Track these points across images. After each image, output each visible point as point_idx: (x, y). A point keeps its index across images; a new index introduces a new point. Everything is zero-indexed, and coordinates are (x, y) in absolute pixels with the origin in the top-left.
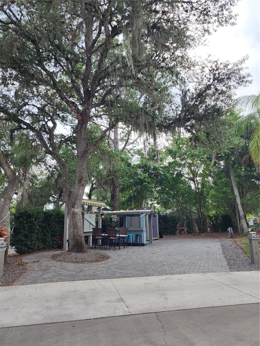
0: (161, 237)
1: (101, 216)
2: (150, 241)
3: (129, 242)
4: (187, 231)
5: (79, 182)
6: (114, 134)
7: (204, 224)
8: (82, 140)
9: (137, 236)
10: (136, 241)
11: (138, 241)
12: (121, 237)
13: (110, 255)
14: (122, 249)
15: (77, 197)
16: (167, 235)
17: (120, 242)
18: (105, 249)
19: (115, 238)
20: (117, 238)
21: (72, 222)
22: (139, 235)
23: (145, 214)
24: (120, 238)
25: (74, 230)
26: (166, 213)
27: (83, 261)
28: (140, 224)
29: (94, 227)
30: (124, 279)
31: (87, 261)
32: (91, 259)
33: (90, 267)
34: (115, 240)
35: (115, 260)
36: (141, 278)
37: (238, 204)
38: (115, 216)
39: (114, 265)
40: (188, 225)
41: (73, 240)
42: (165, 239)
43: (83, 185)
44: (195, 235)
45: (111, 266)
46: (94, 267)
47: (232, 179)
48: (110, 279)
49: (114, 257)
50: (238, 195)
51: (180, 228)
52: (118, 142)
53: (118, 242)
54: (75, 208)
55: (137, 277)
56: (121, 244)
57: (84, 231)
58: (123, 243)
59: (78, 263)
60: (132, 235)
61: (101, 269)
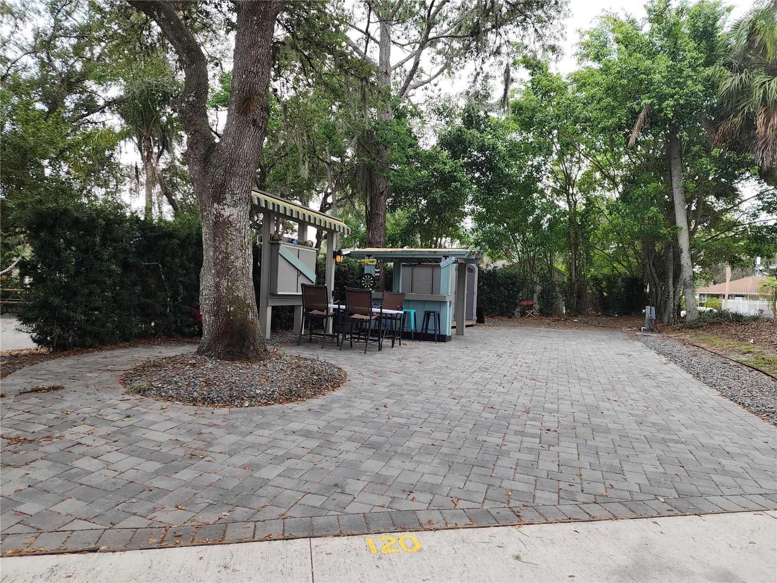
0: (480, 321)
1: (335, 257)
2: (459, 329)
3: (405, 330)
4: (540, 310)
5: (240, 107)
6: (381, 50)
7: (579, 297)
9: (427, 314)
10: (424, 328)
11: (429, 328)
12: (386, 314)
13: (346, 368)
14: (387, 347)
15: (231, 165)
16: (492, 317)
17: (383, 328)
18: (338, 346)
19: (368, 318)
20: (373, 318)
22: (434, 312)
23: (454, 259)
24: (384, 318)
25: (219, 282)
26: (495, 267)
27: (234, 398)
28: (434, 286)
29: (307, 283)
30: (391, 543)
31: (251, 398)
32: (268, 388)
33: (250, 430)
34: (368, 323)
35: (359, 394)
36: (486, 539)
37: (681, 249)
38: (371, 260)
39: (351, 424)
40: (542, 297)
41: (215, 316)
42: (490, 326)
43: (254, 121)
44: (558, 320)
45: (338, 425)
46: (266, 432)
47: (674, 186)
48: (311, 537)
49: (357, 379)
50: (685, 227)
51: (524, 303)
52: (388, 71)
53: (377, 328)
54: (224, 202)
55: (462, 530)
56: (386, 334)
57: (279, 293)
58: (390, 331)
59: (213, 402)
60: (415, 313)
61: (291, 444)
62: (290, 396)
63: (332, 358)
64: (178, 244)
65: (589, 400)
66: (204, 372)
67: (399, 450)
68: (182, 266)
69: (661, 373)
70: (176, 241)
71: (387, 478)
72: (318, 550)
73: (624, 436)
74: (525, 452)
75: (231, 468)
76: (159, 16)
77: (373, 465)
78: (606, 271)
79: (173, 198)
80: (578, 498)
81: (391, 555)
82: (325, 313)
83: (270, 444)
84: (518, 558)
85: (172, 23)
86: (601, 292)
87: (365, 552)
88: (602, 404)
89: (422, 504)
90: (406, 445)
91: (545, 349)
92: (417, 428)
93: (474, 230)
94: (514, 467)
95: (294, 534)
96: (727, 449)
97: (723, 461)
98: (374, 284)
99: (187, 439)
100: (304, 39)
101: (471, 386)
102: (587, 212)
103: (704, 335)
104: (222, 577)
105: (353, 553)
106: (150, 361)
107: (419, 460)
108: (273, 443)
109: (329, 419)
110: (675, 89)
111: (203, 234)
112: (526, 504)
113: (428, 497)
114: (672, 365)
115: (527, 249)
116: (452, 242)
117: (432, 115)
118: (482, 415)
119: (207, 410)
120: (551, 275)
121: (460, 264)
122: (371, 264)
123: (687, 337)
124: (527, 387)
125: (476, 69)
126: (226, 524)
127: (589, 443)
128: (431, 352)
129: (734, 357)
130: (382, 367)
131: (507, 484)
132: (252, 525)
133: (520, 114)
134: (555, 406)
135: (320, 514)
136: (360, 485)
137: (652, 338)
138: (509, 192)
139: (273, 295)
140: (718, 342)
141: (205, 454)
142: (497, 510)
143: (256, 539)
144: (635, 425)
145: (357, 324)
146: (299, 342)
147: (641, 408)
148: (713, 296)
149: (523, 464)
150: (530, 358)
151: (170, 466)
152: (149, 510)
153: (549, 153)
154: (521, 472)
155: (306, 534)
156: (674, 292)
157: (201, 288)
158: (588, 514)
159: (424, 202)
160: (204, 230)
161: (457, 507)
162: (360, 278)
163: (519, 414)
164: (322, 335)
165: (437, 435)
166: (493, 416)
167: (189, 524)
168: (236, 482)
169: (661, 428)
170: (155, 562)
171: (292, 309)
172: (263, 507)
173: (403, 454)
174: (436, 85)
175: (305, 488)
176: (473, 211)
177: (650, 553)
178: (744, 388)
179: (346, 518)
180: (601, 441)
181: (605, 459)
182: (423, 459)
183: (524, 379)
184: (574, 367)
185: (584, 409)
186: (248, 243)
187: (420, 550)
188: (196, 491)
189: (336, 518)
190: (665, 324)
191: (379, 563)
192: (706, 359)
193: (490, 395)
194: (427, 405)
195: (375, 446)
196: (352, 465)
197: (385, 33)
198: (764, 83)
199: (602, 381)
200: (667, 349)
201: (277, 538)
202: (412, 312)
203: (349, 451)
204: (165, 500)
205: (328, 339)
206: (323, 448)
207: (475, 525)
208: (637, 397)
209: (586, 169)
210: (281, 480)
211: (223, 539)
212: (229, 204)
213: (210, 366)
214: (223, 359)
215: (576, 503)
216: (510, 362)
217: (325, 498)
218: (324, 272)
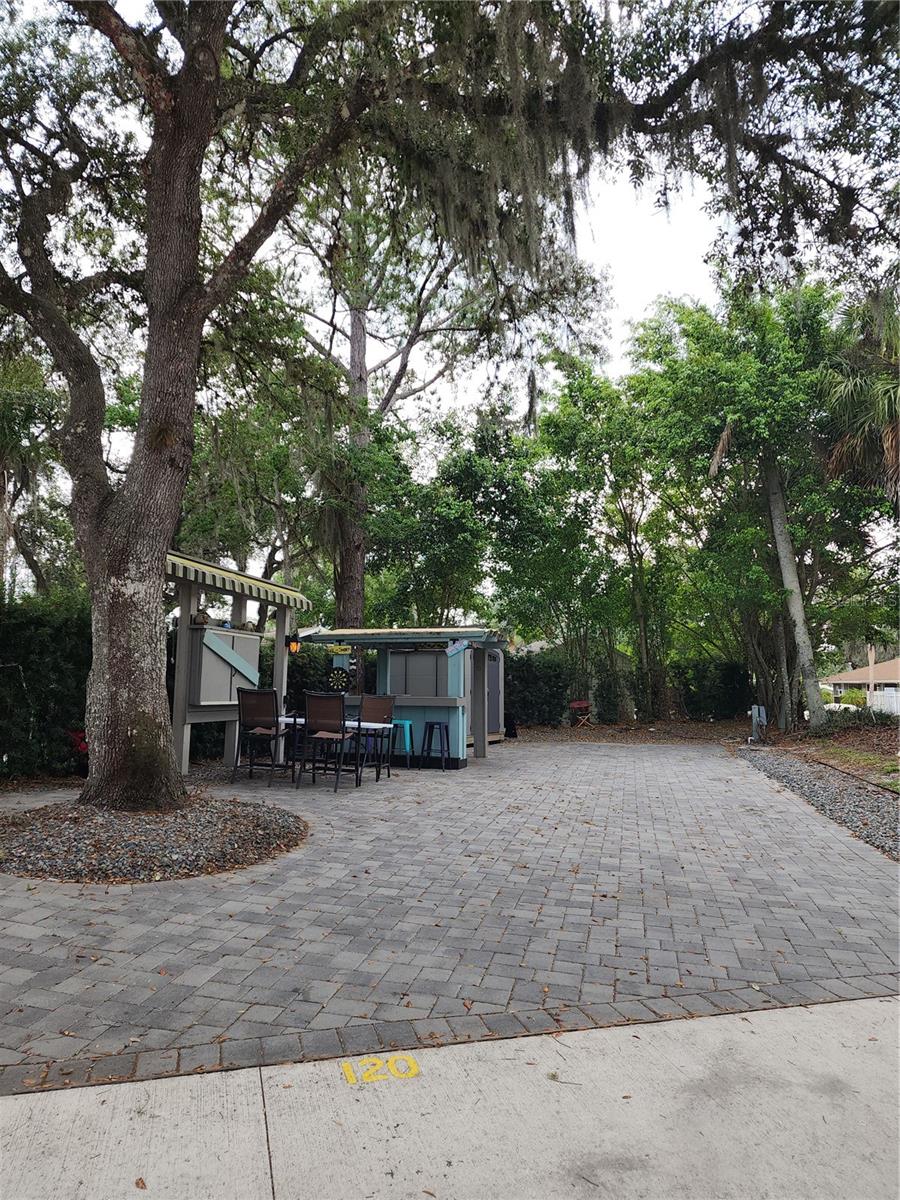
0: (511, 734)
1: (288, 645)
2: (478, 748)
3: (396, 754)
4: (599, 715)
5: (151, 443)
6: (352, 347)
7: (655, 694)
8: (175, 226)
9: (430, 727)
10: (425, 748)
11: (433, 748)
12: (367, 729)
13: (307, 816)
14: (369, 780)
15: (137, 522)
16: (528, 728)
17: (362, 751)
18: (293, 781)
19: (339, 736)
20: (347, 736)
21: (105, 650)
22: (439, 724)
23: (466, 642)
24: (363, 735)
25: (116, 692)
26: (529, 652)
27: (139, 868)
28: (439, 683)
29: (246, 686)
30: (377, 1067)
31: (164, 867)
32: (189, 851)
33: (165, 915)
34: (339, 745)
35: (327, 855)
36: (511, 1055)
37: (794, 622)
38: (343, 647)
39: (317, 900)
40: (601, 695)
41: (108, 743)
42: (525, 741)
43: (172, 461)
44: (627, 730)
45: (296, 902)
46: (190, 918)
47: (777, 531)
48: (261, 1066)
49: (323, 832)
50: (797, 590)
51: (575, 705)
52: (364, 376)
53: (353, 751)
54: (126, 575)
55: (477, 1044)
56: (367, 761)
57: (202, 703)
58: (373, 756)
59: (107, 876)
60: (411, 726)
61: (229, 934)
62: (224, 862)
63: (285, 802)
64: (50, 636)
65: (666, 850)
66: (92, 831)
67: (388, 935)
68: (56, 668)
69: (771, 806)
70: (48, 630)
71: (369, 977)
72: (271, 1082)
73: (712, 899)
74: (570, 929)
75: (138, 973)
76: (35, 316)
77: (349, 959)
78: (692, 654)
79: (35, 558)
80: (641, 992)
81: (377, 1085)
82: (273, 731)
83: (195, 936)
84: (554, 1077)
85: (54, 326)
86: (686, 685)
87: (340, 1082)
88: (683, 855)
89: (421, 1011)
90: (398, 927)
91: (606, 774)
92: (414, 903)
93: (496, 598)
94: (553, 952)
95: (237, 1063)
96: (853, 913)
97: (845, 930)
98: (349, 682)
99: (70, 934)
100: (243, 339)
101: (494, 836)
102: (658, 568)
103: (834, 747)
104: (136, 1126)
105: (322, 1083)
106: (6, 818)
107: (417, 947)
108: (200, 934)
109: (283, 894)
110: (767, 400)
111: (94, 623)
112: (567, 1003)
113: (429, 1001)
114: (788, 793)
115: (574, 624)
116: (465, 614)
117: (429, 435)
118: (510, 879)
119: (97, 888)
120: (612, 662)
121: (476, 650)
122: (343, 653)
123: (811, 750)
124: (576, 834)
125: (488, 378)
126: (137, 1054)
127: (662, 912)
128: (436, 786)
129: (874, 778)
130: (361, 812)
131: (541, 977)
132: (174, 1053)
133: (556, 434)
134: (616, 861)
135: (274, 1032)
136: (332, 988)
137: (763, 754)
138: (545, 543)
139: (194, 706)
140: (854, 756)
141: (99, 954)
142: (528, 1014)
143: (181, 1072)
144: (728, 883)
145: (322, 748)
146: (233, 779)
147: (738, 858)
148: (852, 686)
149: (565, 948)
150: (583, 791)
151: (47, 974)
152: (20, 1038)
153: (600, 486)
154: (563, 958)
155: (254, 1061)
156: (790, 684)
157: (88, 703)
158: (654, 1012)
159: (421, 558)
160: (95, 616)
161: (471, 1012)
162: (327, 674)
163: (563, 874)
164: (269, 765)
165: (443, 911)
166: (525, 880)
167: (81, 1056)
168: (148, 994)
169: (762, 886)
170: (36, 1111)
171: (222, 727)
172: (190, 1027)
173: (392, 941)
174: (433, 393)
175: (250, 997)
176: (494, 570)
177: (734, 1060)
178: (886, 824)
179: (311, 1036)
180: (678, 909)
181: (683, 934)
182: (423, 948)
183: (573, 822)
184: (646, 801)
185: (657, 863)
186: (160, 634)
187: (418, 1075)
188: (89, 1010)
189: (296, 1036)
190: (782, 731)
191: (360, 1096)
192: (835, 783)
193: (523, 848)
194: (429, 868)
195: (352, 932)
196: (318, 960)
197: (358, 324)
198: (888, 391)
199: (687, 821)
200: (781, 770)
201: (210, 1070)
202: (407, 724)
203: (314, 940)
204: (44, 1024)
205: (278, 771)
206: (275, 938)
207: (497, 1036)
208: (735, 843)
209: (653, 508)
210: (215, 988)
211: (133, 1074)
212: (132, 577)
213: (100, 820)
214: (120, 809)
215: (639, 998)
216: (554, 797)
217: (280, 1010)
218: (271, 668)
